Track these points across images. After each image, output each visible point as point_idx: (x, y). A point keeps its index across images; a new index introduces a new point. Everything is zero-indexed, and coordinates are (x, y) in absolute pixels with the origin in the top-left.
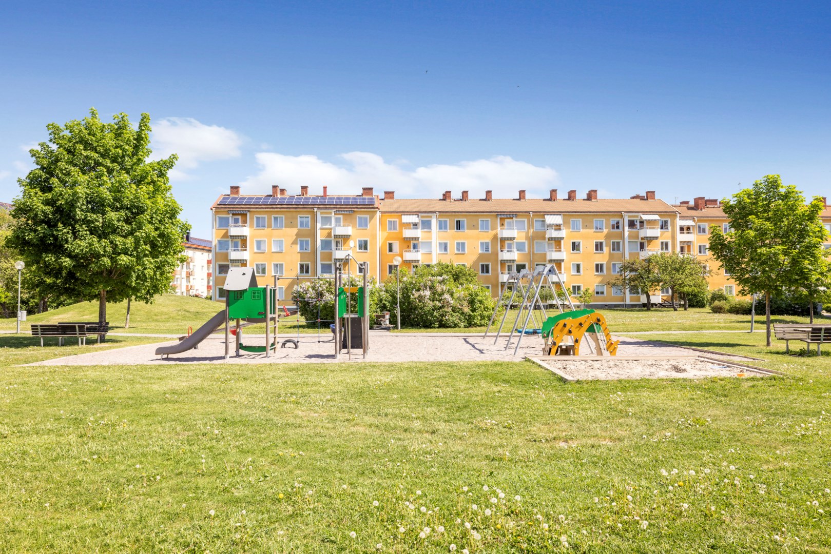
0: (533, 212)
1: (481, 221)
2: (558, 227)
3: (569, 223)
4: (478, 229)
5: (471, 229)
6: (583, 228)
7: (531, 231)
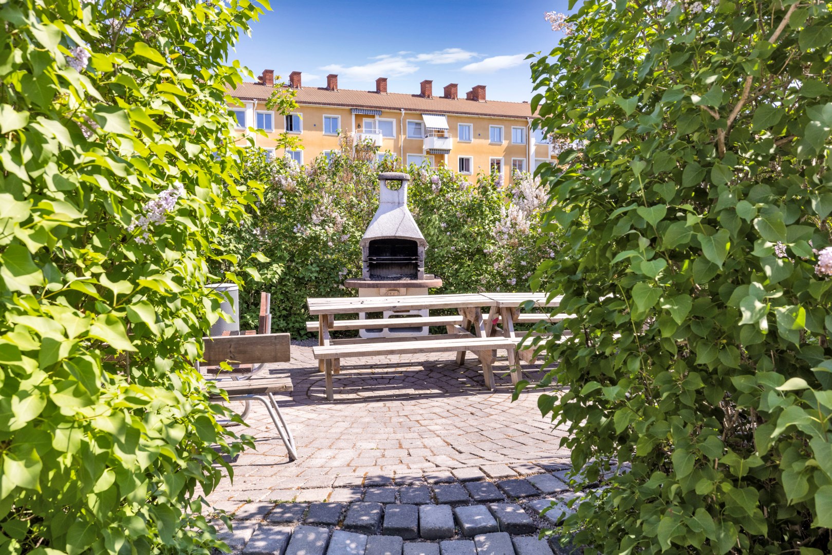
0: (406, 109)
1: (326, 118)
2: (440, 134)
3: (456, 129)
4: (321, 130)
5: (310, 130)
6: (474, 137)
7: (403, 137)
